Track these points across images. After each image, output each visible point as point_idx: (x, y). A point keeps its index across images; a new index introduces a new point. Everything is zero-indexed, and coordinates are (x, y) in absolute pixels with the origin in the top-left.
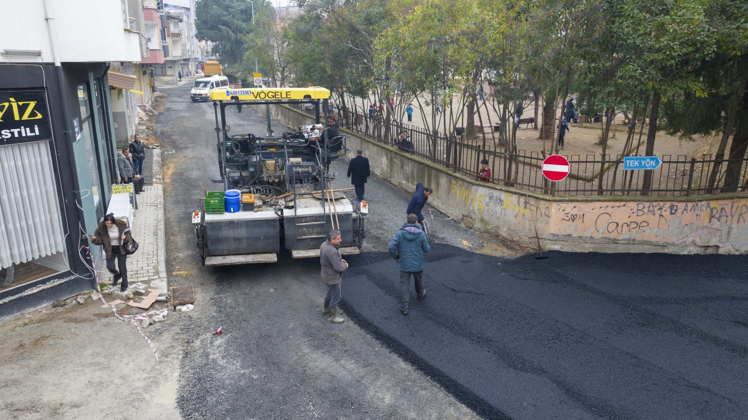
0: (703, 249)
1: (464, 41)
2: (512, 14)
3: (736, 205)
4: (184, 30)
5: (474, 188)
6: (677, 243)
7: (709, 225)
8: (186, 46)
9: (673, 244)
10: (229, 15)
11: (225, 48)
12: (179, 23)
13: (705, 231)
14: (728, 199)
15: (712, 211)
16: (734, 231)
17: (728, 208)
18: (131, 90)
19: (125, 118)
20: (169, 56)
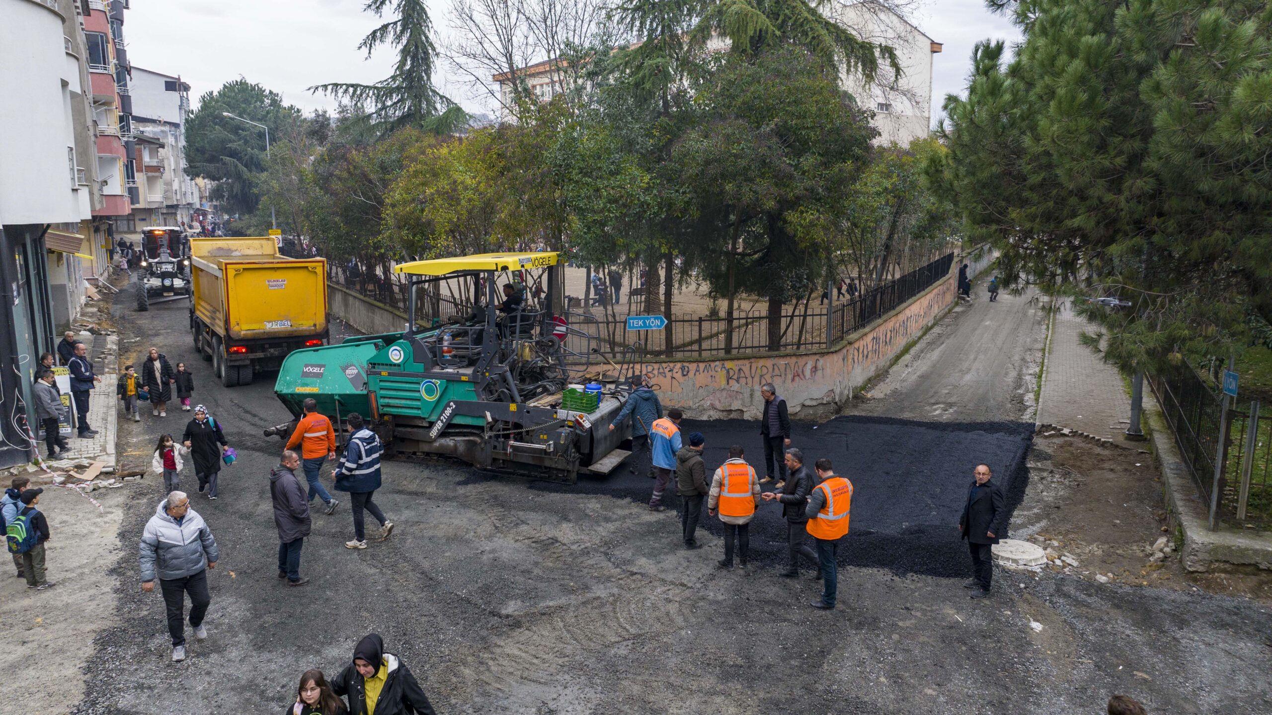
0: (725, 413)
3: (754, 366)
4: (168, 158)
6: (694, 407)
7: (727, 387)
8: (171, 185)
9: (690, 408)
10: (239, 140)
11: (232, 191)
12: (160, 149)
13: (724, 394)
14: (744, 359)
15: (728, 372)
17: (746, 369)
18: (76, 254)
19: (65, 294)
20: (138, 203)
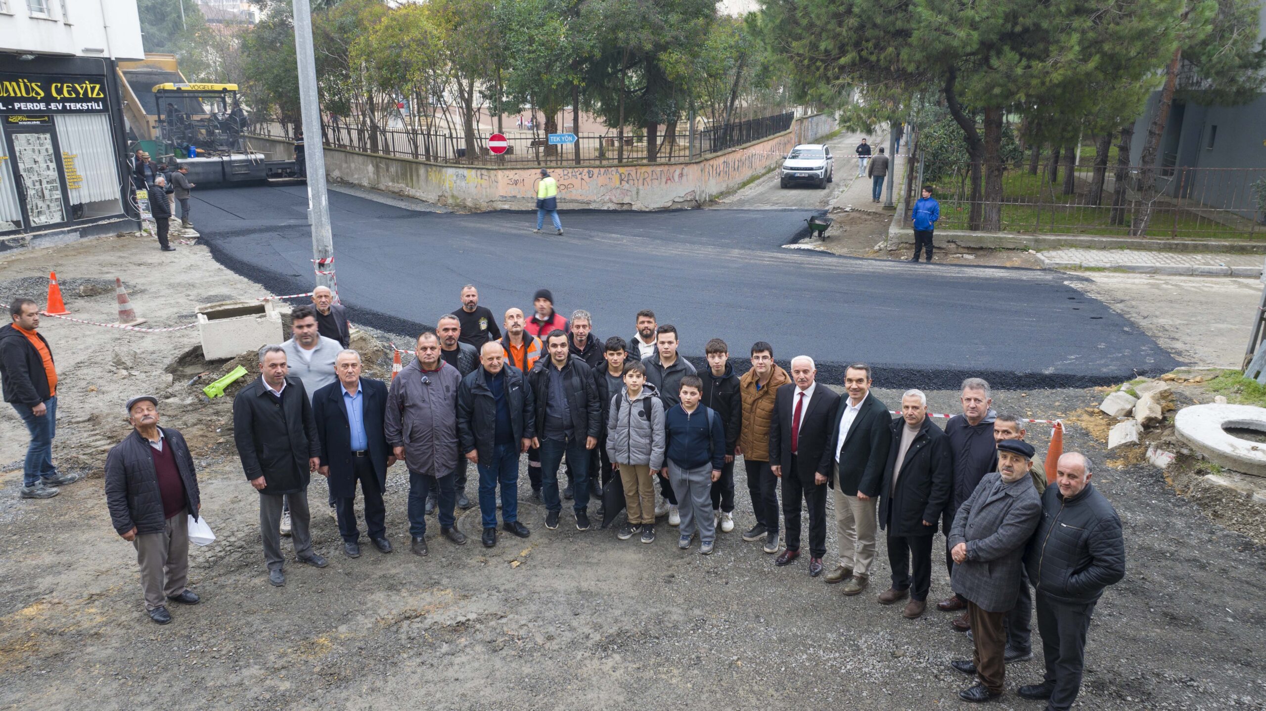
0: (619, 205)
1: (414, 46)
2: (450, 26)
3: (639, 171)
5: (444, 170)
6: (598, 200)
7: (620, 186)
9: (595, 201)
13: (618, 191)
14: (632, 166)
15: (621, 175)
16: (641, 192)
17: (633, 173)
